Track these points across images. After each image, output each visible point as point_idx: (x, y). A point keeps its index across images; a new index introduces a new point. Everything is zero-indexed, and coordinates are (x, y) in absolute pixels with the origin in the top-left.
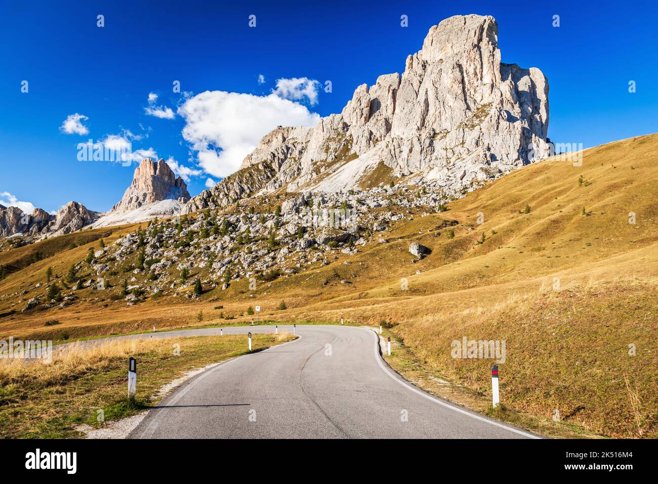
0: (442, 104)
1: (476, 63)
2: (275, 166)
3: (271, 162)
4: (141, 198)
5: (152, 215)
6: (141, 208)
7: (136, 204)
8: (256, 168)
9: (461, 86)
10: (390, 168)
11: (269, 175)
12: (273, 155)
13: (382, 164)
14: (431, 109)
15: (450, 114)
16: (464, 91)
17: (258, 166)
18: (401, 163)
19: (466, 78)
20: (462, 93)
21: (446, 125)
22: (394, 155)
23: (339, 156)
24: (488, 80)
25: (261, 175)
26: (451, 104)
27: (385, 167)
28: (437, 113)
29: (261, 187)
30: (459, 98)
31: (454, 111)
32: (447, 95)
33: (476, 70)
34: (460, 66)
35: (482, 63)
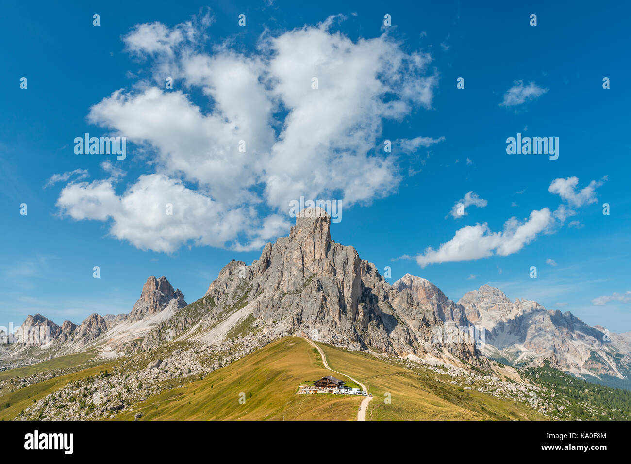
0: (289, 274)
1: (311, 245)
2: (215, 300)
3: (214, 296)
4: (144, 311)
5: (151, 325)
6: (143, 320)
7: (140, 316)
8: (201, 302)
9: (301, 261)
10: (255, 319)
11: (209, 308)
12: (216, 290)
13: (251, 315)
14: (284, 277)
15: (294, 280)
16: (303, 265)
17: (202, 301)
18: (262, 315)
19: (304, 256)
20: (302, 266)
21: (291, 288)
22: (259, 309)
23: (238, 303)
24: (317, 257)
25: (203, 308)
26: (295, 273)
27: (252, 318)
28: (286, 280)
29: (200, 319)
30: (300, 270)
31: (296, 278)
32: (293, 268)
33: (311, 250)
34: (301, 247)
35: (315, 245)
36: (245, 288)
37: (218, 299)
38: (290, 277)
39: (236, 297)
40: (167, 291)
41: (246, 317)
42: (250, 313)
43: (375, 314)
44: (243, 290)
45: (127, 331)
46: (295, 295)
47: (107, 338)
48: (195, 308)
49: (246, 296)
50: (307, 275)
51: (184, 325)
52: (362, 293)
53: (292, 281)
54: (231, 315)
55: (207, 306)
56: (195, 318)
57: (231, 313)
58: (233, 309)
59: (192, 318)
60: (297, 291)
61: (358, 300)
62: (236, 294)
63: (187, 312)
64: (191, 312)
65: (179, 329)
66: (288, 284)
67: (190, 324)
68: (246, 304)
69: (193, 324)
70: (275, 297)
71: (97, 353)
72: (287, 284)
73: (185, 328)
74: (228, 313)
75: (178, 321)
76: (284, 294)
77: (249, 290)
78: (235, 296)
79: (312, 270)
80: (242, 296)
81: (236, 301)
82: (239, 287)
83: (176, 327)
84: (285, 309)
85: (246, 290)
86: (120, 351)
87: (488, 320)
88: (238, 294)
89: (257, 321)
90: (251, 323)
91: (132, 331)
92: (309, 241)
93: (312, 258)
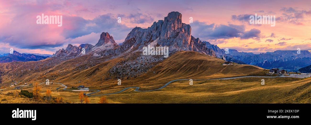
9: (174, 28)
11: (134, 41)
12: (136, 36)
13: (157, 44)
24: (179, 27)
26: (172, 32)
29: (133, 45)
30: (173, 31)
31: (172, 33)
32: (171, 30)
33: (177, 25)
34: (174, 24)
35: (178, 23)
36: (150, 36)
37: (137, 39)
39: (148, 38)
40: (108, 36)
45: (99, 49)
47: (93, 50)
49: (151, 38)
58: (148, 42)
62: (147, 38)
68: (153, 41)
69: (131, 46)
71: (93, 55)
72: (169, 35)
76: (169, 38)
77: (152, 36)
79: (177, 31)
81: (149, 40)
82: (147, 35)
83: (125, 47)
86: (99, 54)
91: (101, 48)
92: (176, 22)
93: (177, 27)
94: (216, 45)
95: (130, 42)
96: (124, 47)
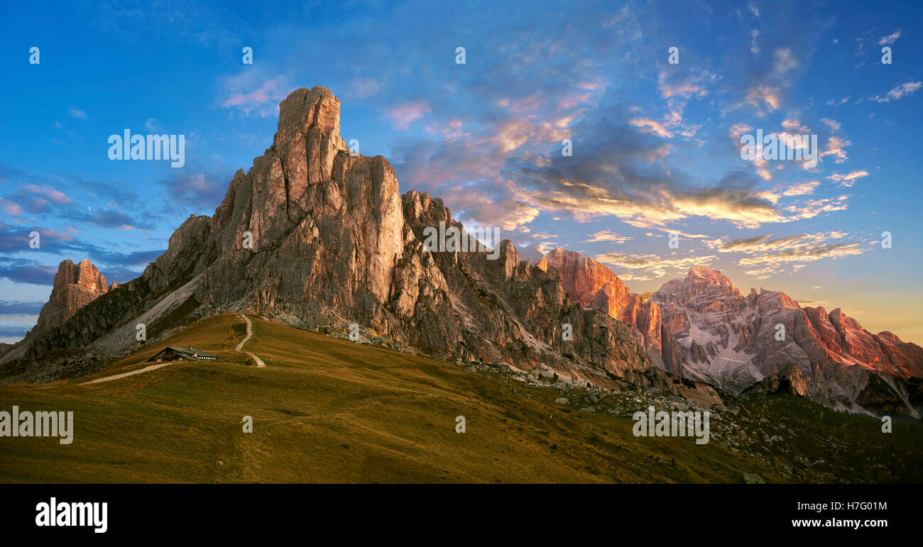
0: (261, 215)
1: (302, 158)
8: (125, 289)
9: (282, 191)
10: (198, 304)
13: (193, 296)
14: (251, 221)
15: (269, 227)
16: (288, 196)
17: (127, 288)
18: (211, 296)
19: (290, 179)
20: (285, 198)
21: (265, 241)
22: (206, 284)
23: (176, 281)
24: (316, 179)
25: (127, 300)
26: (271, 214)
27: (192, 302)
28: (257, 227)
30: (281, 207)
31: (273, 223)
32: (268, 203)
33: (301, 167)
34: (283, 163)
35: (308, 157)
38: (262, 221)
40: (94, 284)
41: (182, 301)
42: (190, 294)
43: (432, 286)
44: (189, 259)
46: (269, 252)
48: (113, 299)
50: (295, 213)
51: (92, 330)
52: (405, 247)
53: (267, 230)
54: (159, 302)
55: (136, 295)
56: (112, 318)
57: (160, 298)
59: (108, 317)
60: (273, 245)
61: (395, 257)
63: (98, 308)
64: (106, 307)
65: (82, 337)
66: (260, 235)
67: (102, 329)
70: (236, 261)
72: (256, 234)
73: (94, 334)
74: (155, 298)
75: (83, 325)
78: (173, 270)
79: (303, 205)
80: (187, 268)
81: (174, 278)
82: (182, 254)
83: (78, 334)
84: (249, 281)
85: (194, 258)
87: (700, 329)
88: (180, 265)
89: (202, 307)
90: (190, 311)
92: (297, 149)
93: (304, 182)
94: (837, 311)
95: (115, 304)
96: (72, 335)
